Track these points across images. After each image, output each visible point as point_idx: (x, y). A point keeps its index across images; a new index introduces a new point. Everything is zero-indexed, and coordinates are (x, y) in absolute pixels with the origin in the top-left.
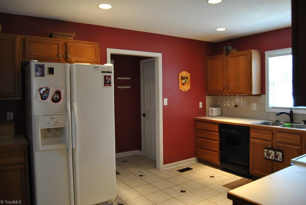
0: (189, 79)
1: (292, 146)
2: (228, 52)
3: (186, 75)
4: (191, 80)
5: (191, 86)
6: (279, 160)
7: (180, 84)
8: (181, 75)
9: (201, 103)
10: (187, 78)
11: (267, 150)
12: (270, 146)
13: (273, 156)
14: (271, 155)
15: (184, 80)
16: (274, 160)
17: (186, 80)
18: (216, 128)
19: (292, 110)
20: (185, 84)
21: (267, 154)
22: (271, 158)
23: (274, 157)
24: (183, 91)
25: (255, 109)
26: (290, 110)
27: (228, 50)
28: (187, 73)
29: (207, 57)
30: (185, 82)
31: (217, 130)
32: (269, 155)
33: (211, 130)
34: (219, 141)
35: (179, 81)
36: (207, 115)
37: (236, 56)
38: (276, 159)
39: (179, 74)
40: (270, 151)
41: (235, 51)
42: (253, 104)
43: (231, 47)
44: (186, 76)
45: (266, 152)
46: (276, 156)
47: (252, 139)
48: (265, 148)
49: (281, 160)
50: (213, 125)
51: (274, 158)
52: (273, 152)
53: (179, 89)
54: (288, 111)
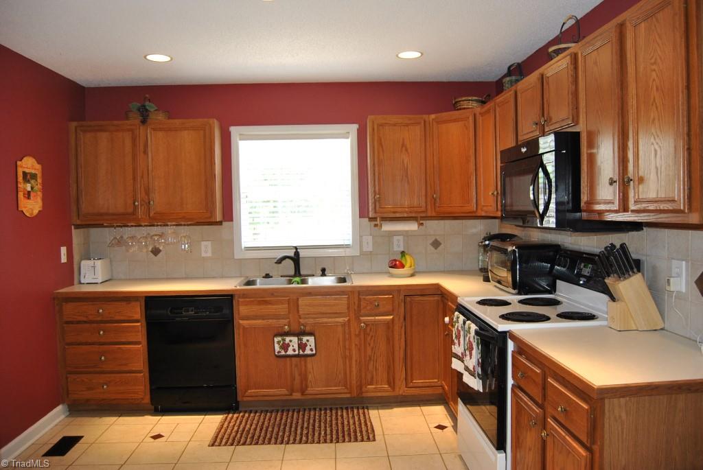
0: (39, 180)
1: (333, 320)
2: (144, 117)
3: (33, 167)
4: (43, 184)
5: (43, 200)
6: (309, 352)
7: (21, 195)
8: (21, 167)
9: (64, 250)
10: (34, 176)
11: (280, 339)
12: (286, 327)
13: (296, 347)
14: (291, 346)
15: (28, 182)
16: (298, 356)
17: (33, 181)
18: (137, 311)
19: (299, 250)
20: (32, 194)
21: (281, 347)
22: (290, 352)
23: (297, 349)
24: (28, 214)
25: (209, 254)
26: (295, 250)
27: (147, 110)
28: (36, 162)
29: (74, 124)
30: (32, 188)
31: (138, 316)
32: (285, 347)
33: (117, 318)
34: (145, 342)
35: (19, 185)
36: (76, 281)
37: (170, 130)
38: (301, 353)
39: (19, 163)
40: (288, 339)
41: (161, 117)
42: (204, 243)
43: (153, 105)
44: (33, 172)
45: (279, 342)
46: (302, 346)
47: (241, 322)
48: (276, 335)
49: (314, 352)
50: (124, 304)
51: (297, 353)
52: (295, 339)
53: (20, 209)
54: (291, 253)
